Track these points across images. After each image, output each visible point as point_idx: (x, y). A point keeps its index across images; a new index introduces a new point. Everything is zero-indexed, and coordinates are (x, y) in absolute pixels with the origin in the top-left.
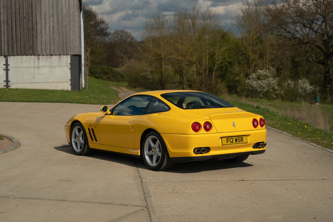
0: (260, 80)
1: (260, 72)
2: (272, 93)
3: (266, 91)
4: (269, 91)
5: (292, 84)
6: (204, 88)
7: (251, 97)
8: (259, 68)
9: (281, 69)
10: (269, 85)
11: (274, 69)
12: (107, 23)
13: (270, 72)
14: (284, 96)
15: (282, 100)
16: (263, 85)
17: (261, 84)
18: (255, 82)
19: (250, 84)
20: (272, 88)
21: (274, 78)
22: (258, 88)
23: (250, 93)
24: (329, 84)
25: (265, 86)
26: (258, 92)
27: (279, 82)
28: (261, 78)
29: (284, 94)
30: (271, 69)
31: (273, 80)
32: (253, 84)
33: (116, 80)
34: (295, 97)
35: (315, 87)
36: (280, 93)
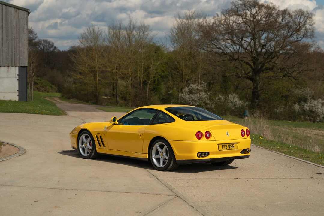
0: (193, 94)
1: (194, 86)
2: (203, 106)
3: (198, 105)
5: (223, 99)
6: (139, 100)
8: (191, 82)
9: (213, 84)
10: (201, 99)
11: (205, 84)
12: (35, 33)
13: (202, 86)
14: (215, 110)
16: (195, 99)
17: (193, 98)
18: (188, 96)
19: (182, 97)
20: (203, 102)
21: (206, 92)
22: (190, 102)
24: (257, 99)
25: (197, 100)
27: (210, 96)
28: (193, 92)
29: (215, 108)
30: (203, 84)
31: (204, 95)
32: (186, 98)
33: (45, 90)
34: (225, 111)
35: (244, 101)
36: (211, 106)
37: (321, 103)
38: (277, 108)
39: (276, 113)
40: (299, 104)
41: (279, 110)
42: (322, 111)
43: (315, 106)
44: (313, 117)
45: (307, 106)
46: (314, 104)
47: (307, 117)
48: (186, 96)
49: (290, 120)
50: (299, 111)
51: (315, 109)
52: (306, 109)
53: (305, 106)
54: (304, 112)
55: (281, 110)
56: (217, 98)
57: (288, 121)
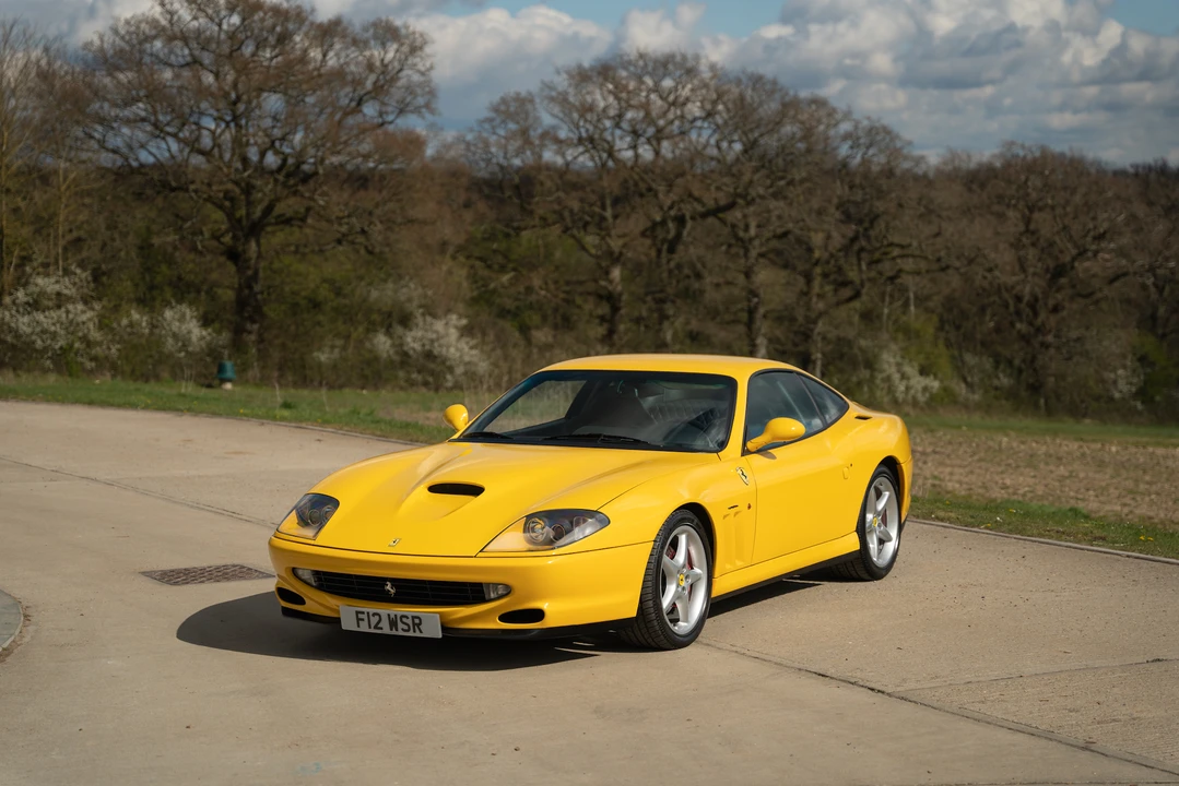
0: (44, 311)
1: (47, 284)
2: (81, 352)
3: (61, 348)
4: (70, 346)
5: (144, 324)
7: (15, 369)
8: (34, 269)
9: (108, 273)
10: (72, 329)
11: (84, 275)
13: (75, 284)
14: (119, 362)
15: (114, 378)
16: (53, 328)
17: (45, 326)
18: (26, 319)
19: (8, 325)
20: (80, 338)
21: (87, 301)
22: (34, 337)
23: (9, 354)
24: (254, 322)
25: (58, 330)
26: (36, 351)
27: (101, 317)
28: (45, 302)
29: (119, 358)
30: (75, 274)
31: (83, 312)
32: (20, 325)
34: (154, 365)
35: (214, 331)
36: (107, 352)
37: (456, 327)
38: (319, 349)
39: (320, 365)
40: (389, 333)
41: (326, 356)
42: (458, 355)
43: (438, 339)
44: (432, 373)
45: (413, 340)
46: (437, 332)
47: (414, 376)
48: (21, 319)
49: (363, 388)
50: (389, 356)
51: (440, 346)
52: (414, 349)
53: (409, 340)
54: (405, 359)
55: (332, 357)
56: (125, 322)
57: (358, 391)
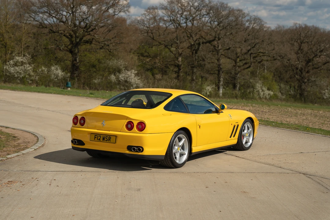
0: (18, 66)
1: (19, 59)
2: (28, 78)
3: (22, 77)
4: (25, 76)
5: (46, 71)
7: (9, 83)
8: (15, 55)
9: (36, 56)
10: (25, 72)
11: (29, 57)
13: (27, 59)
14: (38, 82)
15: (37, 86)
16: (20, 71)
17: (18, 71)
18: (13, 69)
19: (8, 70)
20: (28, 74)
21: (29, 64)
22: (15, 74)
23: (8, 79)
24: (77, 71)
25: (22, 72)
26: (15, 78)
27: (34, 68)
28: (18, 64)
29: (38, 80)
30: (27, 56)
31: (29, 67)
32: (11, 70)
34: (48, 82)
35: (65, 73)
36: (35, 78)
37: (134, 73)
38: (95, 79)
39: (95, 84)
40: (115, 75)
41: (97, 81)
42: (134, 81)
43: (129, 77)
44: (127, 86)
45: (122, 77)
46: (128, 75)
47: (122, 87)
49: (107, 90)
50: (115, 81)
51: (129, 79)
52: (122, 79)
53: (121, 77)
54: (119, 82)
55: (99, 81)
56: (40, 70)
57: (106, 91)
